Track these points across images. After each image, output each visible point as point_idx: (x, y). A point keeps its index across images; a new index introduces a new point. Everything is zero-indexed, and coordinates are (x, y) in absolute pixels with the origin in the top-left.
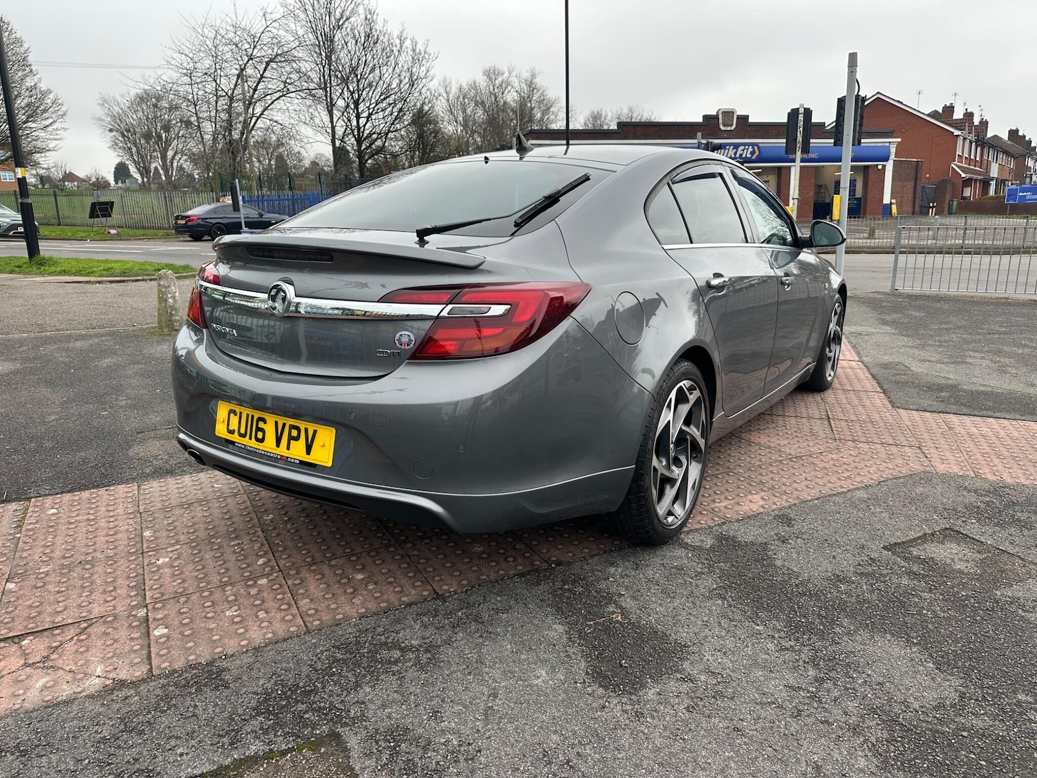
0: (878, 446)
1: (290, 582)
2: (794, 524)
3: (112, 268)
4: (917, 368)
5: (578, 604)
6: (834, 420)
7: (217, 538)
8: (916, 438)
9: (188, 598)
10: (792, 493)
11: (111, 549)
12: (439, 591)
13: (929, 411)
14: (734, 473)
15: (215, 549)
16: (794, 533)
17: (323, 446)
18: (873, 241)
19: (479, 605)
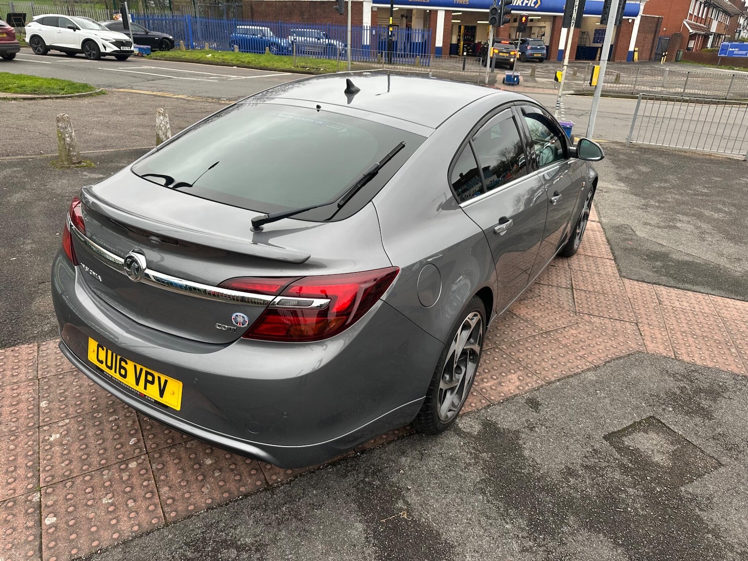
0: (607, 321)
1: (154, 466)
2: (540, 410)
3: (24, 86)
4: (642, 233)
5: (375, 499)
6: (576, 289)
7: (99, 413)
8: (635, 313)
9: (73, 483)
10: (540, 373)
11: (14, 422)
12: (269, 481)
13: (646, 282)
14: (499, 349)
15: (97, 426)
16: (539, 420)
17: (173, 394)
18: (618, 86)
19: (299, 499)
